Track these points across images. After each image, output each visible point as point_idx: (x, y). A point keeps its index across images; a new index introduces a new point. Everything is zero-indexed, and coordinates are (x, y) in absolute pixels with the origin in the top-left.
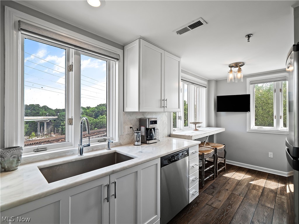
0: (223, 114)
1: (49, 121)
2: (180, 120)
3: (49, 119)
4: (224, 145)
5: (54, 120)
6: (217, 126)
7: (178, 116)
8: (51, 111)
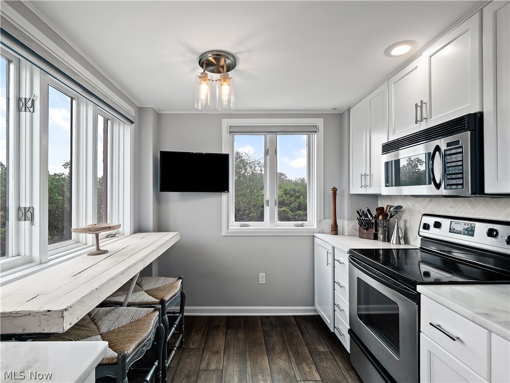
0: (174, 198)
2: (27, 223)
4: (180, 278)
6: (160, 227)
7: (19, 209)
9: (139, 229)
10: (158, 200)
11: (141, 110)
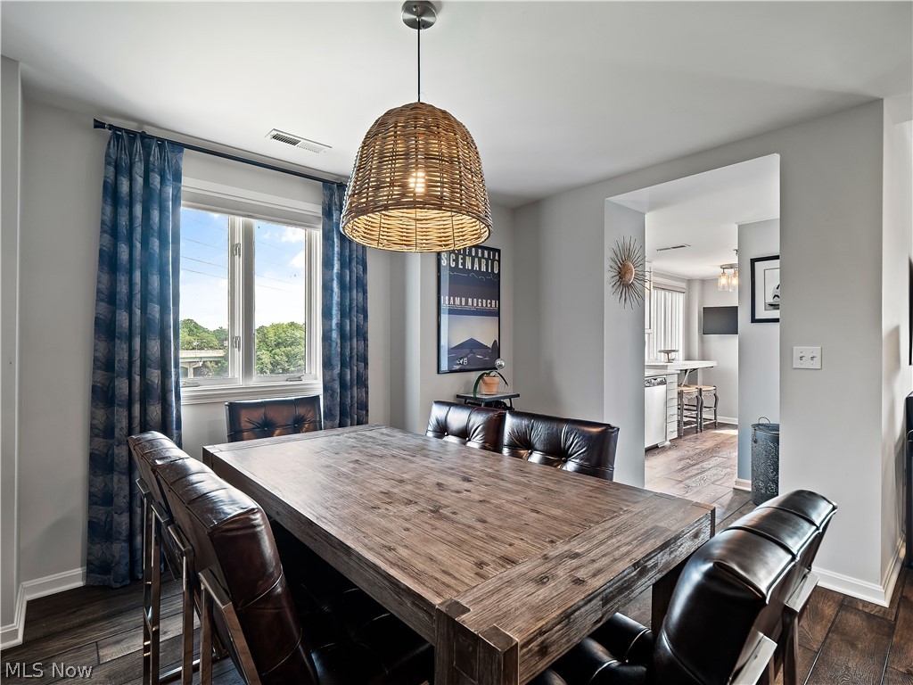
1: (201, 364)
3: (201, 358)
5: (217, 363)
6: (703, 357)
8: (207, 335)
9: (688, 358)
10: (702, 341)
11: (690, 281)
